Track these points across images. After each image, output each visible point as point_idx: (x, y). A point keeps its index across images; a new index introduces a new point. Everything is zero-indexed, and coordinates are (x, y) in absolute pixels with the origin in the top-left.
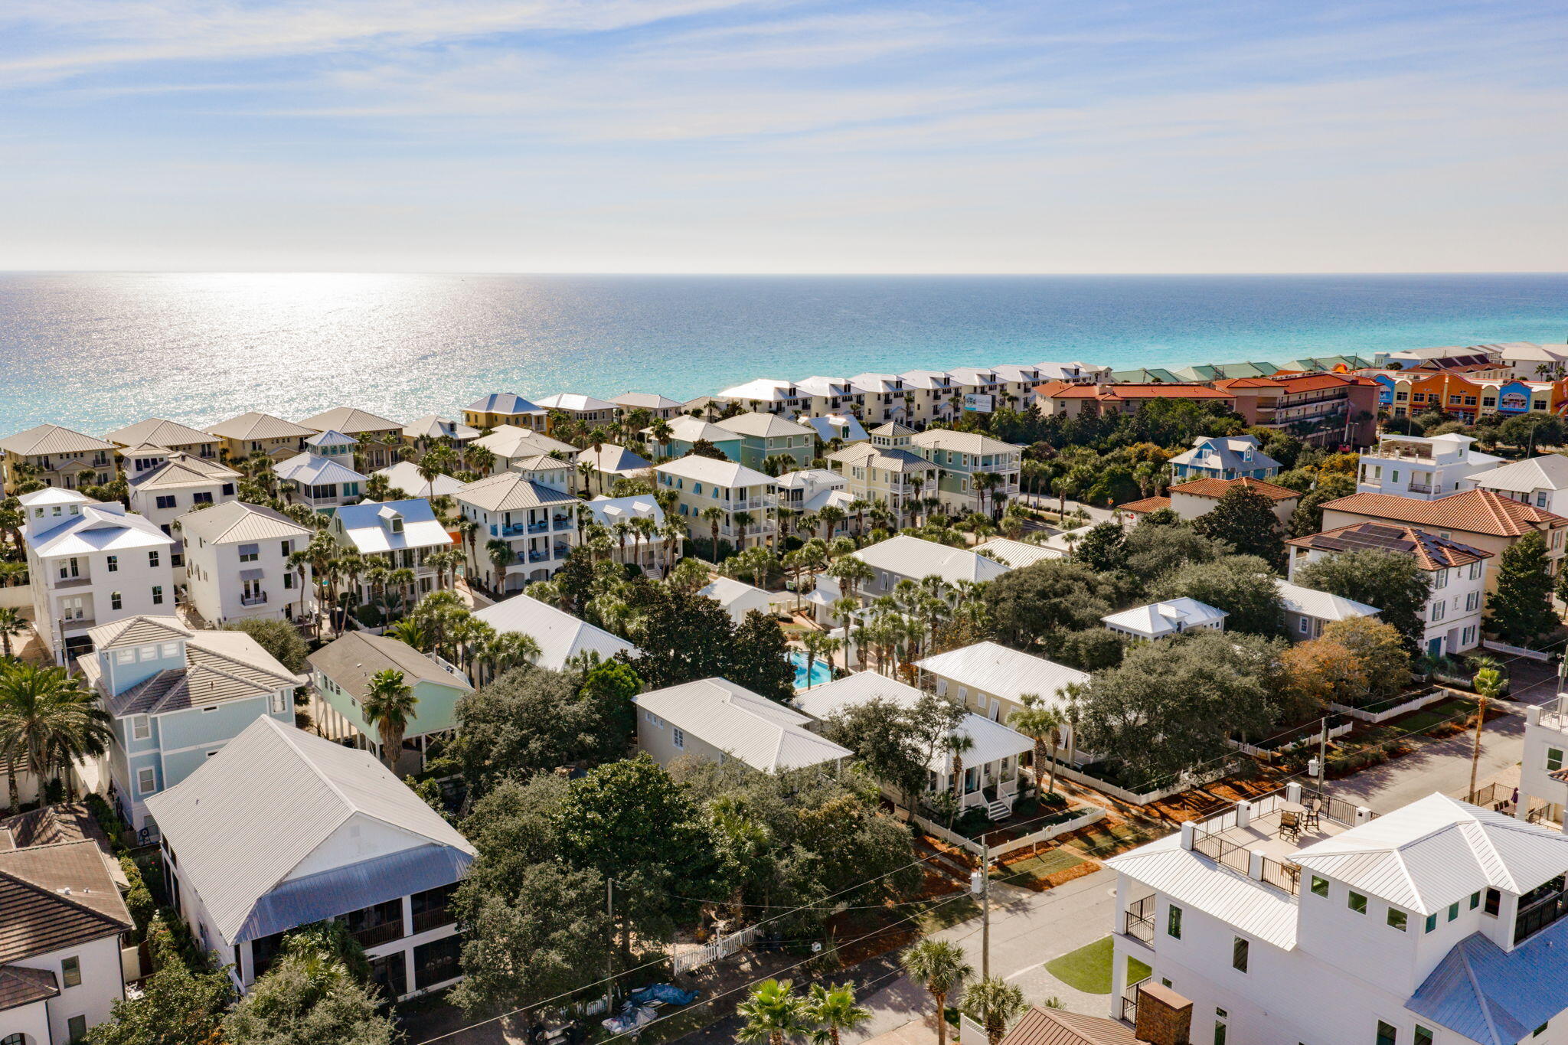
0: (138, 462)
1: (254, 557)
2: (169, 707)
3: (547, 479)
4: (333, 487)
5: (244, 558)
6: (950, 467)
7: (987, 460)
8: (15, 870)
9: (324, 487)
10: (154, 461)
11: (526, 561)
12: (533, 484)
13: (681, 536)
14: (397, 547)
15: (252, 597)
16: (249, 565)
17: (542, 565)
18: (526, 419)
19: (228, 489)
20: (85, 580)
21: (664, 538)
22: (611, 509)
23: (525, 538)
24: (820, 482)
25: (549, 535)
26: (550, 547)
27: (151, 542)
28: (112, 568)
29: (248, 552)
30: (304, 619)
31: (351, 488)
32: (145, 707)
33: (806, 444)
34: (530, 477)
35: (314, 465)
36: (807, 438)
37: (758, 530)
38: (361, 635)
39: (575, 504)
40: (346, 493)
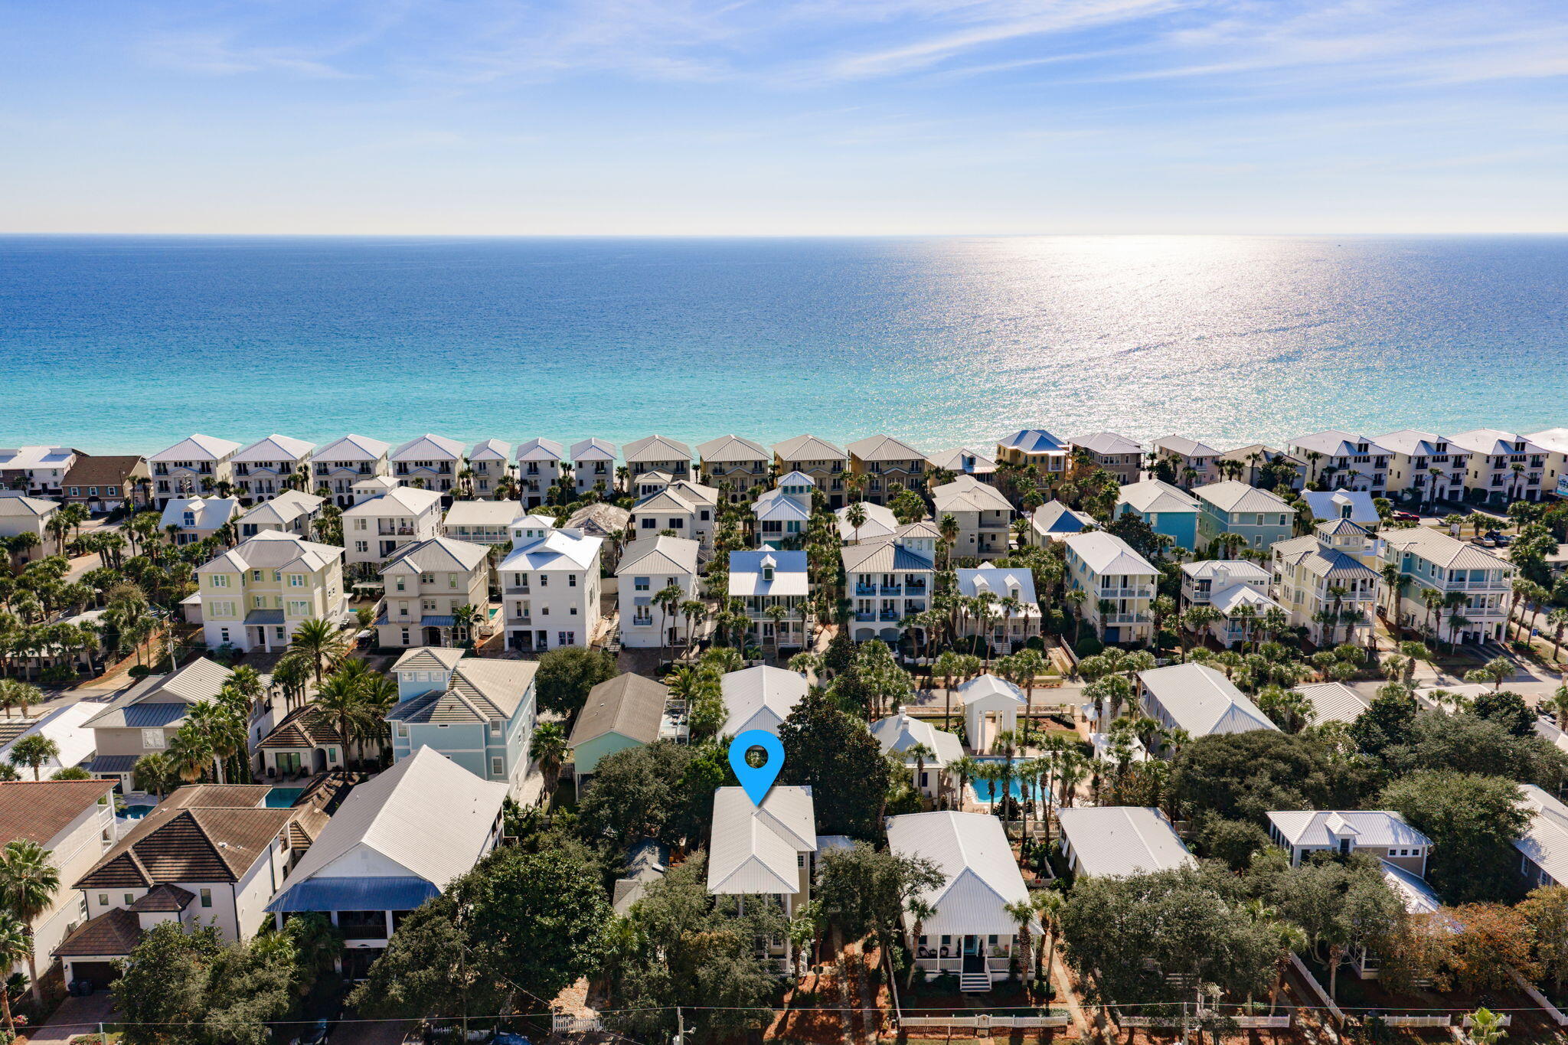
0: (644, 487)
1: (646, 588)
2: (415, 720)
4: (780, 523)
5: (638, 588)
6: (1419, 575)
7: (1458, 576)
9: (772, 523)
10: (655, 488)
11: (878, 620)
12: (899, 549)
13: (1039, 615)
14: (760, 593)
15: (642, 618)
16: (643, 594)
17: (892, 625)
18: (1044, 458)
19: (705, 515)
20: (527, 591)
21: (1022, 615)
22: (979, 580)
23: (877, 600)
24: (1232, 574)
25: (902, 598)
26: (901, 609)
27: (571, 568)
28: (544, 584)
29: (642, 583)
30: (684, 641)
31: (794, 525)
32: (405, 715)
33: (1282, 523)
34: (899, 542)
35: (775, 502)
36: (1283, 517)
37: (1130, 619)
38: (633, 677)
39: (928, 574)
40: (790, 530)
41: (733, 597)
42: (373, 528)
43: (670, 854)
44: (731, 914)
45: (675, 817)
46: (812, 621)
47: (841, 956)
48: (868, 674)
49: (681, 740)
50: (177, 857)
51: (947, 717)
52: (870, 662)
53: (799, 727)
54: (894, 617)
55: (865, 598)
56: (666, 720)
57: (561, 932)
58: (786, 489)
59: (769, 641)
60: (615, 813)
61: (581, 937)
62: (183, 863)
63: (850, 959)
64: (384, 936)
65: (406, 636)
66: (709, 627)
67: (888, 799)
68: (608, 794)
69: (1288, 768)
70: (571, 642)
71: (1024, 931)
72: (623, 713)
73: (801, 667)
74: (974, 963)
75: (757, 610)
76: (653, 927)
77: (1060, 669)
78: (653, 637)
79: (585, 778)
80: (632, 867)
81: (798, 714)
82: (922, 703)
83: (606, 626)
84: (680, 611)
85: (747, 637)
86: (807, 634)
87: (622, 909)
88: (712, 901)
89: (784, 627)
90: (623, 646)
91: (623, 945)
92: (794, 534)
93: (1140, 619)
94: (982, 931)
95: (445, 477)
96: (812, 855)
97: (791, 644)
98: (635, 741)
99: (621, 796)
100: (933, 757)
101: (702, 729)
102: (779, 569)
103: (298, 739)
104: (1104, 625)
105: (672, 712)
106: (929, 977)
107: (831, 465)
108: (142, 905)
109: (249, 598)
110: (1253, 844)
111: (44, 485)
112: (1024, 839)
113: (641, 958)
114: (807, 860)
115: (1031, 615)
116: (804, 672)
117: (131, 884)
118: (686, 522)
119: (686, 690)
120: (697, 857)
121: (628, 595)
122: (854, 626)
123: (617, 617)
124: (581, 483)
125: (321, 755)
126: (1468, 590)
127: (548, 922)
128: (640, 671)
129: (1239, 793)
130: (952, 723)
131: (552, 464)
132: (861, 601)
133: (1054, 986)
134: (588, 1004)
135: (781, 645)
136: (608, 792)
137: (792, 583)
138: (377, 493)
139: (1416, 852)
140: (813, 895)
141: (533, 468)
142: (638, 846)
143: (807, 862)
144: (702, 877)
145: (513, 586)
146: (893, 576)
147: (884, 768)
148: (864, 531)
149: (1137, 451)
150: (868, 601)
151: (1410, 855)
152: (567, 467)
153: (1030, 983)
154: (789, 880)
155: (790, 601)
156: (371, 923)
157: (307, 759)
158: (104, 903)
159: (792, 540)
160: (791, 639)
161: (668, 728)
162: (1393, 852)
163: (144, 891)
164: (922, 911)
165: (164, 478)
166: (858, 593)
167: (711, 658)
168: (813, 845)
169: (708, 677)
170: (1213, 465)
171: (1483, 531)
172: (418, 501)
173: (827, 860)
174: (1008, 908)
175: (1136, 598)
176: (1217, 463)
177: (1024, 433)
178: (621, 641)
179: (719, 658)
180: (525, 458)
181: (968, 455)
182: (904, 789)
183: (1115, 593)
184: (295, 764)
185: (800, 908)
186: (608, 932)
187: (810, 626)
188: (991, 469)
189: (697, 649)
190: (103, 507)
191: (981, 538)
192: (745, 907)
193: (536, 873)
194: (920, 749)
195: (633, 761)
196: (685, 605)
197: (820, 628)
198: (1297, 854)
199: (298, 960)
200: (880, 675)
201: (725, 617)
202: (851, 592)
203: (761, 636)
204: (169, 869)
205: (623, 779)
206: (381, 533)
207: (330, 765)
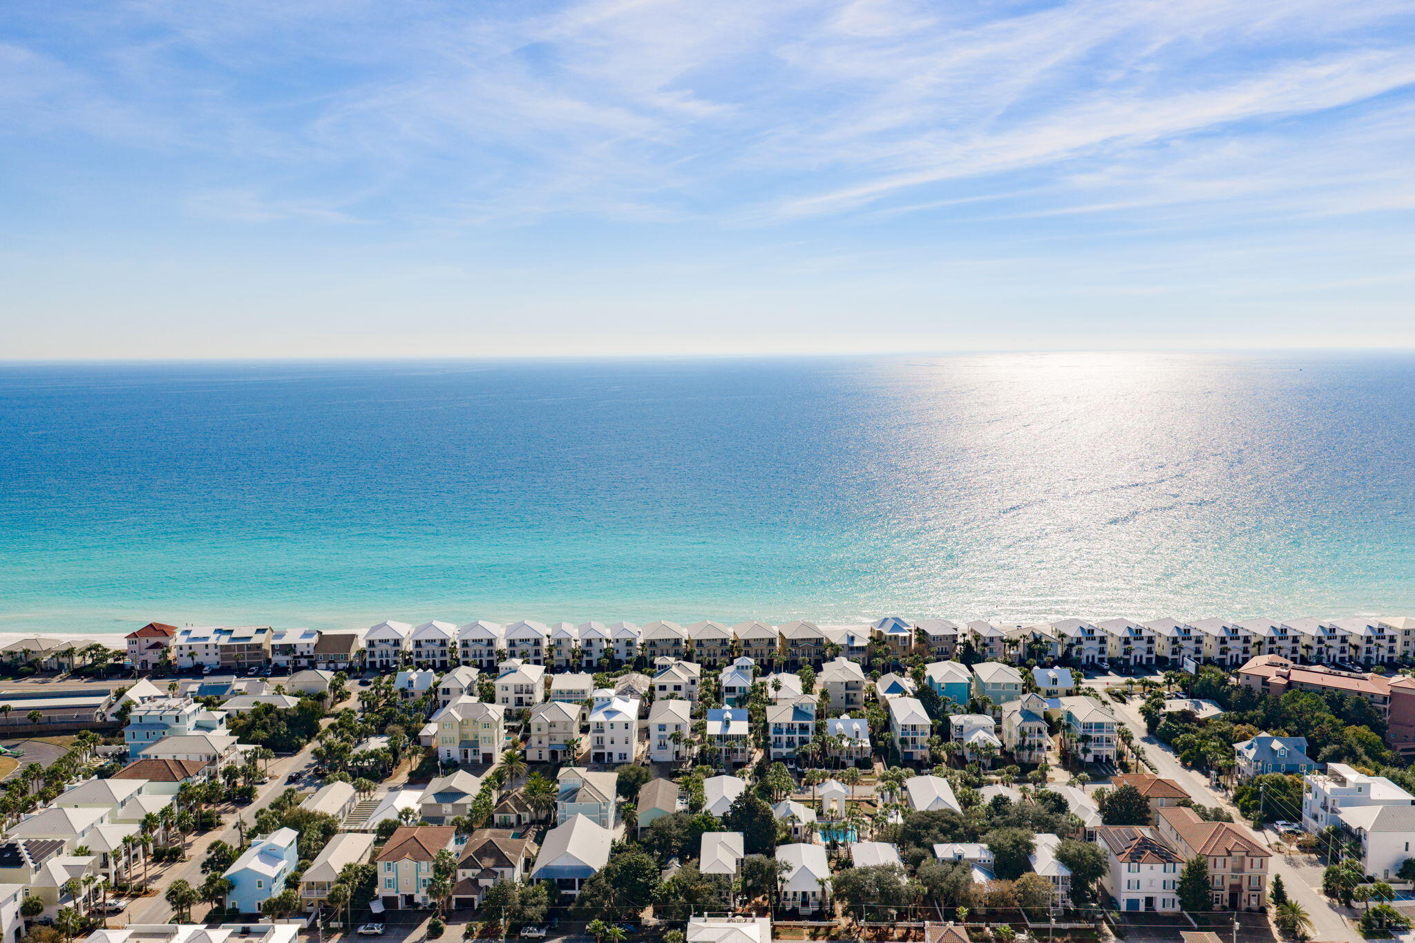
0: (659, 665)
1: (664, 730)
2: (568, 802)
3: (804, 707)
4: (734, 688)
5: (660, 730)
6: (1074, 723)
8: (502, 846)
9: (730, 687)
10: (666, 666)
11: (785, 747)
12: (796, 709)
13: (869, 745)
14: (723, 733)
15: (662, 746)
16: (662, 733)
17: (791, 750)
18: (896, 637)
19: (693, 682)
20: (603, 731)
21: (859, 745)
22: (839, 726)
23: (784, 737)
24: (974, 723)
25: (797, 736)
26: (797, 741)
27: (626, 720)
28: (612, 728)
29: (662, 728)
30: (683, 758)
31: (743, 689)
32: (564, 799)
33: (1016, 689)
34: (797, 705)
35: (732, 674)
36: (1016, 685)
37: (917, 747)
38: (662, 780)
39: (811, 724)
40: (740, 691)
41: (709, 735)
42: (511, 690)
43: (683, 861)
44: (709, 881)
45: (685, 845)
46: (751, 747)
47: (753, 902)
48: (773, 780)
49: (685, 811)
50: (490, 857)
51: (813, 801)
52: (775, 773)
53: (739, 806)
54: (794, 745)
55: (778, 736)
56: (678, 801)
57: (646, 884)
58: (738, 667)
59: (727, 758)
60: (660, 843)
61: (653, 887)
62: (493, 860)
63: (757, 903)
64: (574, 889)
65: (540, 755)
66: (696, 749)
67: (777, 839)
68: (657, 835)
69: (948, 826)
70: (625, 758)
71: (823, 889)
72: (659, 799)
73: (742, 775)
74: (805, 903)
75: (722, 741)
76: (679, 885)
77: (878, 775)
78: (668, 756)
79: (643, 829)
80: (668, 866)
81: (739, 799)
82: (804, 793)
83: (642, 749)
84: (682, 743)
85: (717, 756)
86: (747, 754)
87: (666, 880)
88: (701, 876)
89: (736, 751)
90: (652, 761)
91: (669, 890)
92: (742, 694)
93: (922, 747)
94: (809, 890)
95: (537, 648)
96: (742, 860)
97: (739, 760)
98: (664, 812)
99: (663, 836)
100: (799, 821)
101: (695, 807)
102: (733, 719)
103: (510, 810)
104: (902, 751)
105: (680, 798)
106: (787, 909)
107: (768, 641)
108: (480, 876)
109: (462, 735)
110: (924, 857)
111: (302, 653)
112: (838, 858)
113: (675, 896)
114: (740, 862)
115: (864, 745)
116: (744, 778)
117: (475, 868)
118: (683, 687)
119: (687, 787)
120: (695, 860)
121: (654, 732)
122: (773, 750)
123: (647, 743)
124: (618, 652)
125: (519, 817)
126: (1094, 735)
127: (641, 880)
128: (661, 775)
129: (924, 837)
130: (816, 804)
131: (601, 640)
132: (776, 738)
133: (836, 912)
134: (654, 916)
135: (734, 760)
136: (656, 834)
137: (740, 727)
138: (513, 669)
139: (989, 861)
140: (742, 874)
141: (589, 643)
142: (669, 858)
143: (740, 863)
144: (698, 867)
145: (596, 728)
146: (792, 724)
147: (775, 826)
148: (781, 694)
149: (954, 632)
150: (780, 738)
151: (987, 862)
152: (608, 641)
153: (827, 911)
154: (731, 868)
155: (738, 738)
156: (569, 884)
157: (513, 819)
158: (464, 875)
159: (741, 699)
160: (739, 758)
161: (680, 806)
162: (980, 861)
163: (479, 871)
164: (783, 881)
165: (372, 649)
166: (774, 733)
167: (699, 771)
168: (743, 857)
169: (698, 781)
170: (1000, 641)
171: (1147, 688)
172: (533, 674)
173: (748, 861)
174: (817, 880)
175: (920, 736)
176: (1002, 641)
177: (886, 619)
178: (651, 757)
179: (702, 771)
180: (584, 637)
181: (851, 634)
182: (784, 835)
183: (908, 734)
184: (507, 822)
185: (736, 879)
186: (663, 886)
187: (750, 749)
188: (864, 644)
189: (690, 762)
190: (336, 666)
191: (847, 695)
192: (716, 878)
193: (636, 862)
194: (793, 817)
195: (667, 821)
196: (685, 740)
197: (755, 750)
198: (941, 861)
199: (548, 895)
200: (779, 780)
201: (705, 747)
202: (771, 733)
203: (724, 755)
204: (488, 862)
205: (663, 829)
206: (516, 693)
207: (523, 822)
